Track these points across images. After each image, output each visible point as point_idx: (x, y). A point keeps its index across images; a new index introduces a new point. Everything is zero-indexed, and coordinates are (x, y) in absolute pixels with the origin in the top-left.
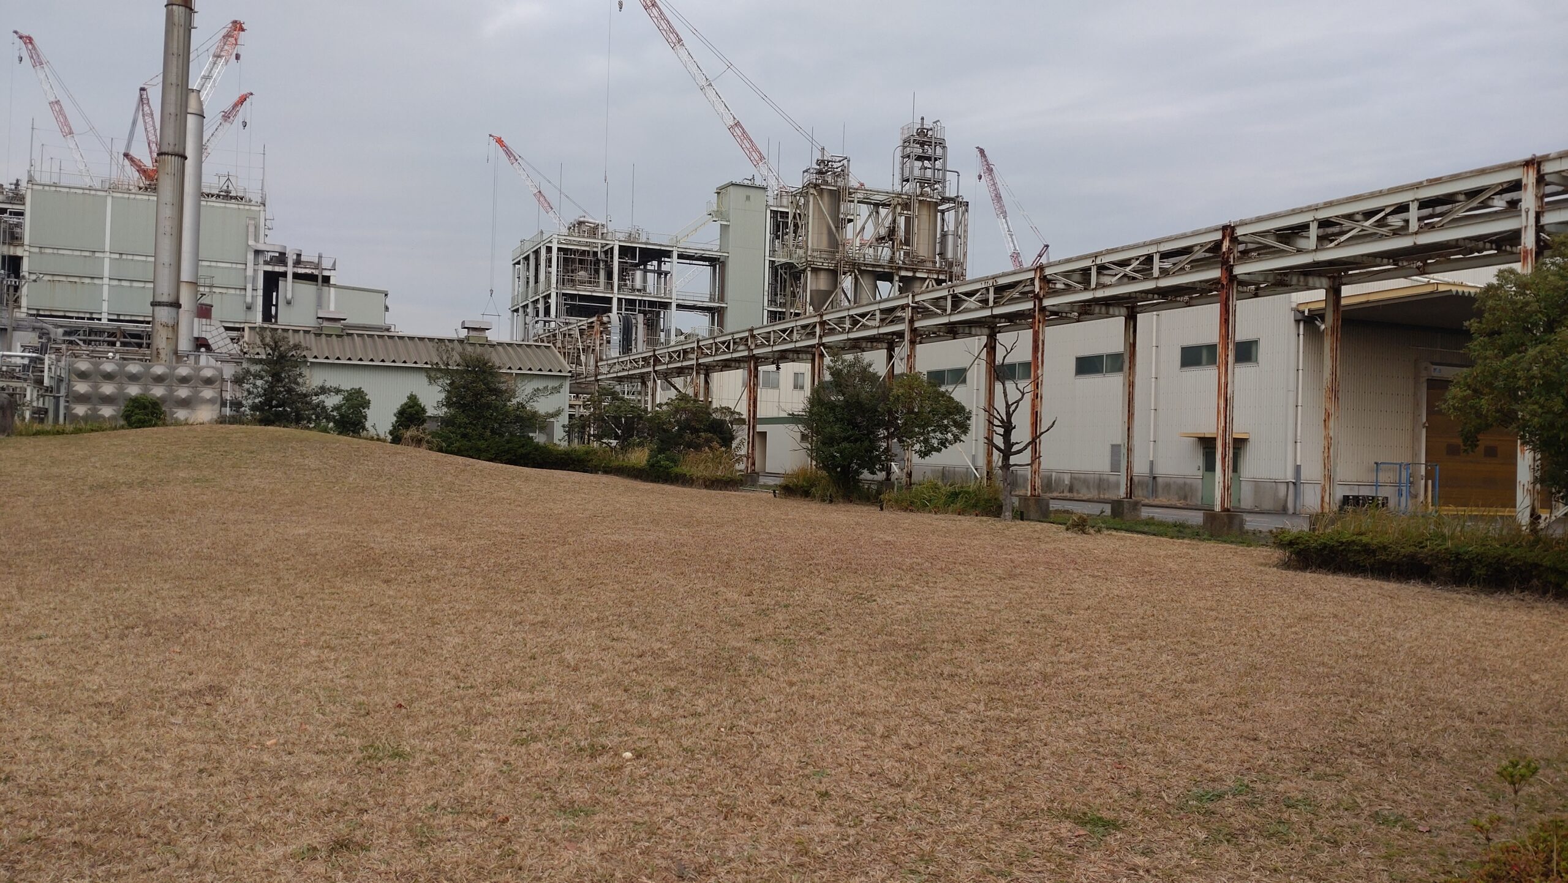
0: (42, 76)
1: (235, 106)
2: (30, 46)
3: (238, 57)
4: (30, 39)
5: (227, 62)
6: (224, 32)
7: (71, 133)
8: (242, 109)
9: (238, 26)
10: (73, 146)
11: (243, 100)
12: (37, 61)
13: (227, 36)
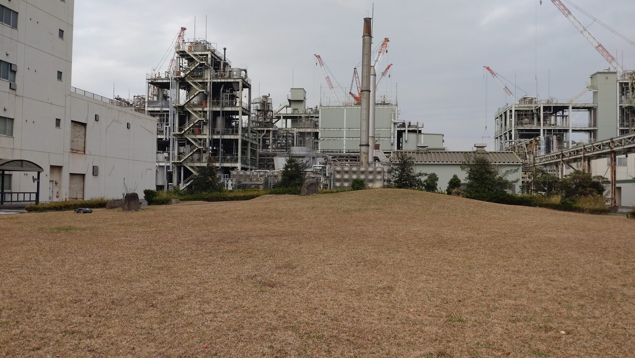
0: (323, 69)
1: (386, 69)
2: (319, 59)
3: (387, 51)
4: (319, 56)
5: (383, 54)
6: (382, 43)
7: (333, 87)
8: (388, 71)
9: (387, 40)
10: (333, 92)
11: (389, 67)
12: (322, 64)
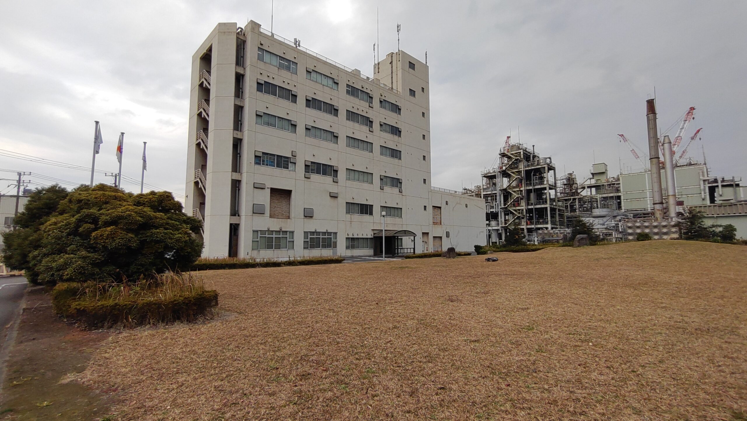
0: (627, 144)
1: (696, 134)
3: (693, 118)
5: (689, 121)
6: (687, 112)
7: (638, 157)
8: (698, 135)
9: (692, 109)
10: (639, 161)
11: (698, 131)
12: (625, 140)
13: (689, 113)
